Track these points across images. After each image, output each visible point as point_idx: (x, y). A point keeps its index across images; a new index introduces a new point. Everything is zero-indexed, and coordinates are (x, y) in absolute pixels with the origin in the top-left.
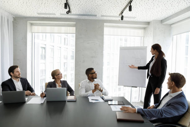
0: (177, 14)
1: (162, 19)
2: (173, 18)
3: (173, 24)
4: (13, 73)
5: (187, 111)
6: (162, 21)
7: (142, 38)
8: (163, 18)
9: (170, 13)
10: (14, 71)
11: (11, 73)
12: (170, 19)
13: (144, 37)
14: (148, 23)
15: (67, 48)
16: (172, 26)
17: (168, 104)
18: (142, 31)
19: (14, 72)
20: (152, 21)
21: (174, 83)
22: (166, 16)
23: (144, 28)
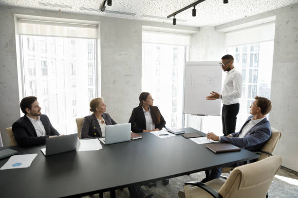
0: (237, 22)
1: (216, 25)
2: (232, 25)
3: (228, 32)
4: (30, 108)
5: (271, 137)
6: (216, 28)
7: (188, 48)
8: (219, 24)
9: (229, 19)
10: (31, 106)
11: (27, 110)
12: (228, 27)
13: (190, 46)
14: (199, 29)
15: (34, 56)
16: (226, 34)
17: (252, 132)
18: (188, 38)
19: (32, 108)
20: (204, 26)
21: (260, 108)
22: (224, 22)
23: (192, 35)
